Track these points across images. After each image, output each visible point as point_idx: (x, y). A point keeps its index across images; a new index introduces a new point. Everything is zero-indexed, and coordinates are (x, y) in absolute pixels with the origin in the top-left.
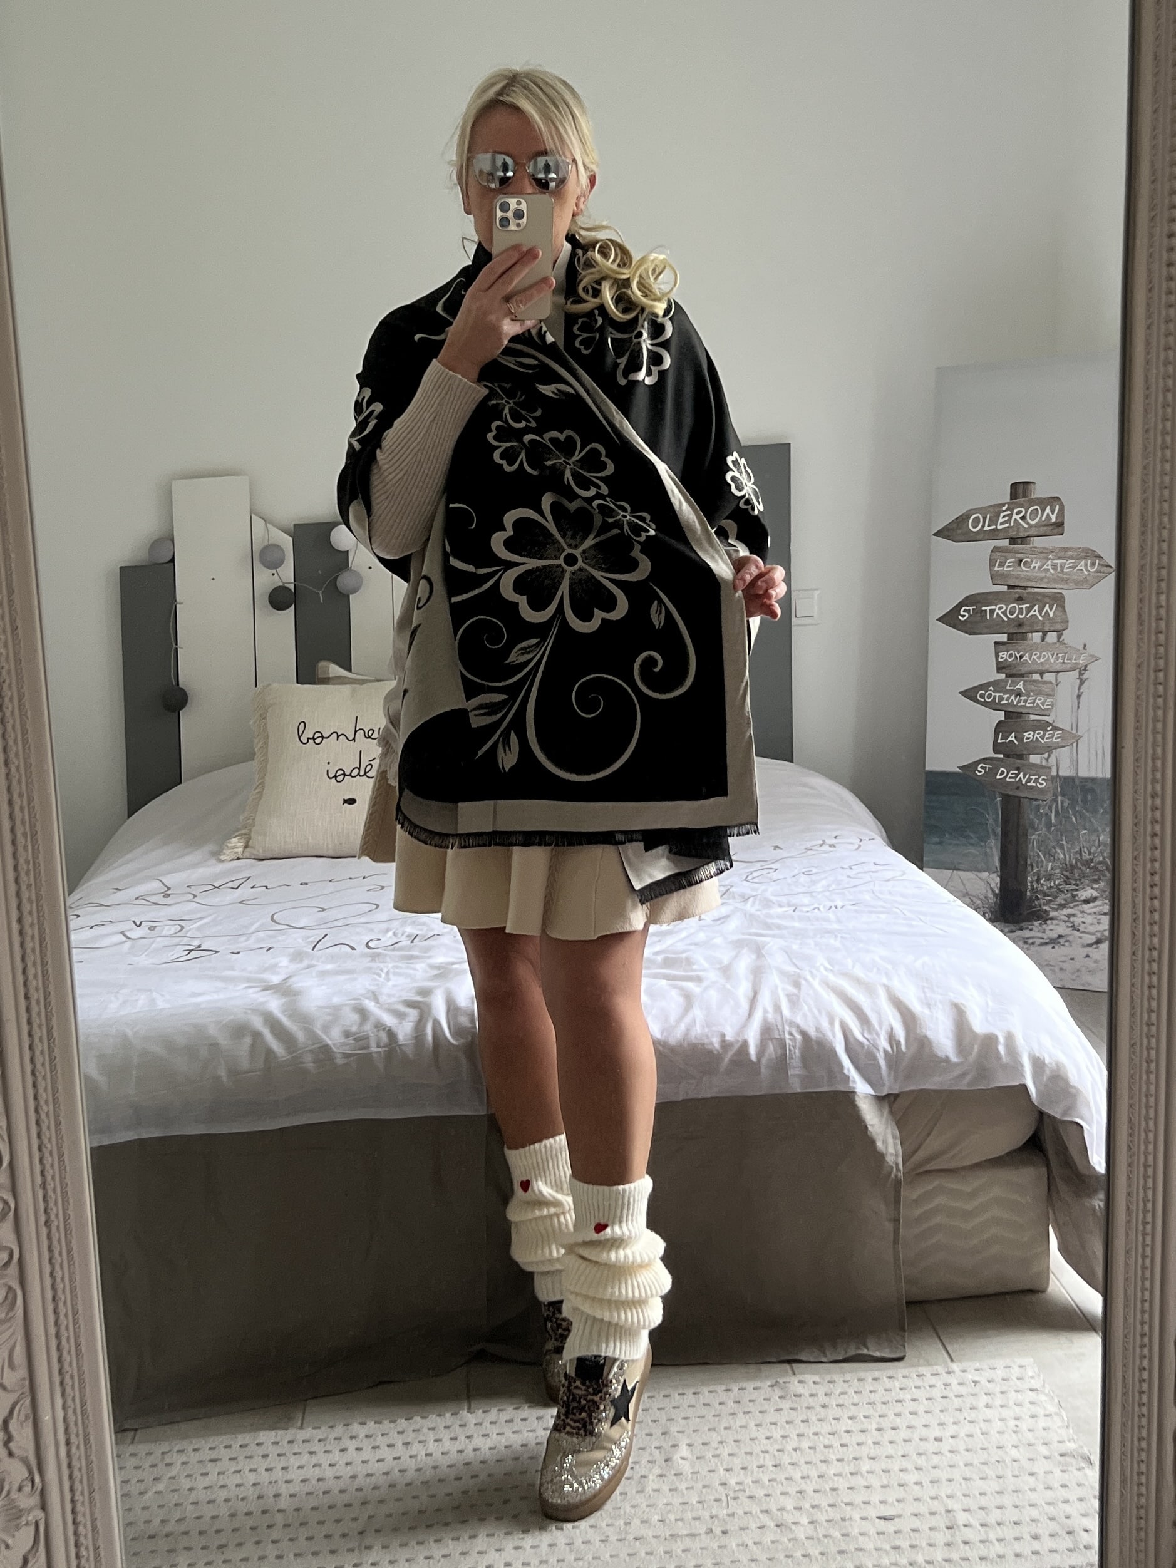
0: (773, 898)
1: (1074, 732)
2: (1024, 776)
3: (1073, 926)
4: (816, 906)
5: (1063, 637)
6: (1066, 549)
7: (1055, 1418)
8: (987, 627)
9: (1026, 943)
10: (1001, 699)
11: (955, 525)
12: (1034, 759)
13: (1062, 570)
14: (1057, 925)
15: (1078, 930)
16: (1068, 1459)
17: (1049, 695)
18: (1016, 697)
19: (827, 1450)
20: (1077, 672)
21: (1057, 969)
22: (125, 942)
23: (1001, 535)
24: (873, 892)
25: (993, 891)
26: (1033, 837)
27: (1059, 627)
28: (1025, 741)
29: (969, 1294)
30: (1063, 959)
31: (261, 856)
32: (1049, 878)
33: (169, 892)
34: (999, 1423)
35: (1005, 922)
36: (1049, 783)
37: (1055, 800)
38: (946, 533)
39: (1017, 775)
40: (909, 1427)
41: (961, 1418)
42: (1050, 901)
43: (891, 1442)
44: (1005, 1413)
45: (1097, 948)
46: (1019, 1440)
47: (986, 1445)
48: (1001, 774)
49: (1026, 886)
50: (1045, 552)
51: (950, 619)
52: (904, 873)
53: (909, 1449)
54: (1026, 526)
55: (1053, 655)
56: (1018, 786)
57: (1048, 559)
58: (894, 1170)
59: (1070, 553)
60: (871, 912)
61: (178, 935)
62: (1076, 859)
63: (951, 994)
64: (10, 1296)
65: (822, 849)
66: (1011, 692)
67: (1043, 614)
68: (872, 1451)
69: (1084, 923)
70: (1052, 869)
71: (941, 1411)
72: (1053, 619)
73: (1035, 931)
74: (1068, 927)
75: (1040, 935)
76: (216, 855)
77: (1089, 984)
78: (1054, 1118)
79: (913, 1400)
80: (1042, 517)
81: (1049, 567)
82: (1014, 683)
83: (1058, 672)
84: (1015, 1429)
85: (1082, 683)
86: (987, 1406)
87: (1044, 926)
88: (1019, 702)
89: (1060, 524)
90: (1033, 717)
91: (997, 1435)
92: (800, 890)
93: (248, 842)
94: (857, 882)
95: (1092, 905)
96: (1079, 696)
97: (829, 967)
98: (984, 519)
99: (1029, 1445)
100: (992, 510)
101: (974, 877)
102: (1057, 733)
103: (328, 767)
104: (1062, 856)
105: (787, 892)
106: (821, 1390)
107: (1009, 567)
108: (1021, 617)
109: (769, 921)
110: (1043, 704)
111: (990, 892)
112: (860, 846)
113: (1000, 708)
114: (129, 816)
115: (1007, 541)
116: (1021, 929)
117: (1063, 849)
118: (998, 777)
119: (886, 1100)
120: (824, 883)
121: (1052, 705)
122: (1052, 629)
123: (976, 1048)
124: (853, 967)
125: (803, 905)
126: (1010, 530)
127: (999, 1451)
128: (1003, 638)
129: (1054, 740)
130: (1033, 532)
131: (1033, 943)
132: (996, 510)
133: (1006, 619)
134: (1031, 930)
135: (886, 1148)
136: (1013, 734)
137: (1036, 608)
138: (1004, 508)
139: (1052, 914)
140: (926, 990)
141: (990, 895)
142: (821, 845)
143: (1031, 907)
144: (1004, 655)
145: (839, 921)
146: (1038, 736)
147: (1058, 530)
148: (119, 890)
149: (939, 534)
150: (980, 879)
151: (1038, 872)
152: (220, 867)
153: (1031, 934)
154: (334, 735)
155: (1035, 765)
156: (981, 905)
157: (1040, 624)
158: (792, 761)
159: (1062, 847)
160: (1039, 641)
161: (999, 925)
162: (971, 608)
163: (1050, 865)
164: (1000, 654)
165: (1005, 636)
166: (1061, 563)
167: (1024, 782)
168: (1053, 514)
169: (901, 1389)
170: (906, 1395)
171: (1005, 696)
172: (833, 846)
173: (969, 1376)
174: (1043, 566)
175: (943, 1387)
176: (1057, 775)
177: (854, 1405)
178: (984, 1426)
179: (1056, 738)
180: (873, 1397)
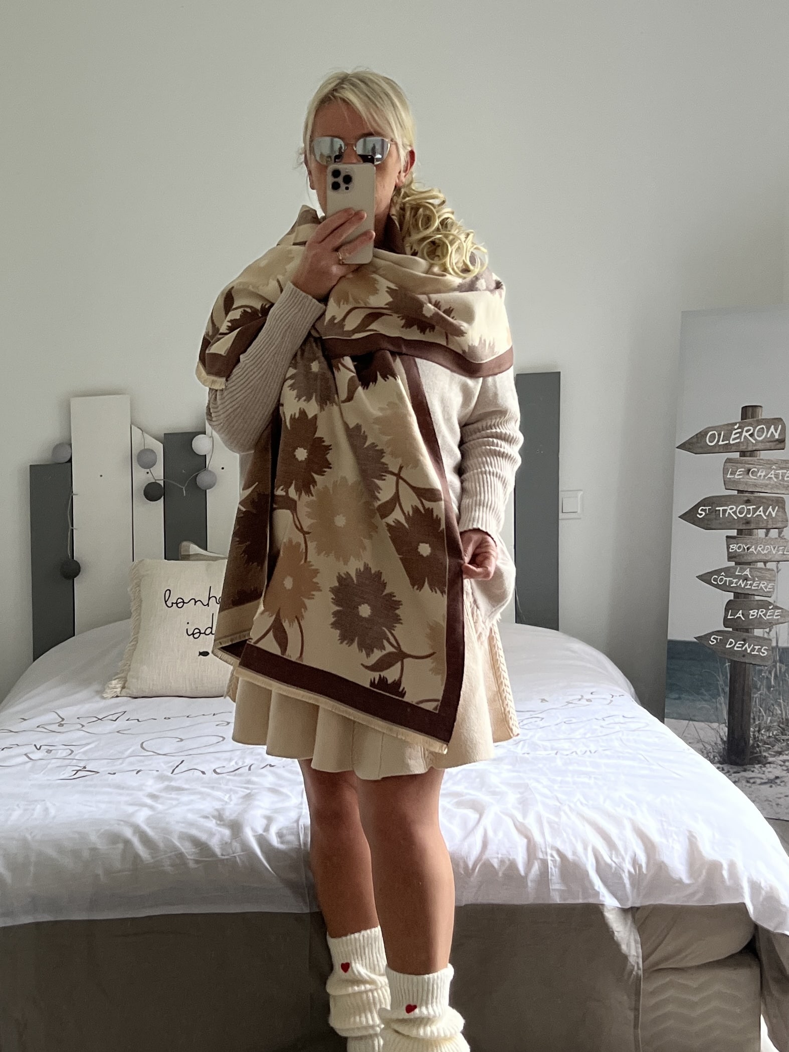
2: (749, 646)
4: (574, 751)
5: (783, 534)
6: (786, 462)
8: (720, 524)
9: (746, 782)
10: (731, 582)
11: (695, 440)
12: (758, 632)
13: (783, 479)
14: (775, 768)
17: (770, 580)
18: (743, 581)
22: (28, 762)
23: (734, 448)
24: (622, 741)
25: (722, 739)
26: (756, 695)
27: (779, 525)
28: (751, 617)
30: (779, 795)
31: (135, 695)
33: (63, 722)
35: (732, 764)
36: (771, 652)
37: (775, 666)
38: (687, 446)
39: (743, 645)
42: (770, 748)
48: (730, 644)
49: (749, 736)
50: (769, 464)
51: (690, 516)
54: (754, 442)
55: (774, 548)
56: (744, 654)
57: (772, 469)
58: (636, 968)
61: (68, 757)
65: (581, 702)
66: (739, 577)
67: (767, 514)
70: (771, 722)
72: (775, 518)
73: (757, 772)
74: (783, 770)
75: (761, 776)
76: (100, 693)
78: (768, 931)
80: (767, 435)
81: (773, 476)
82: (743, 570)
83: (778, 562)
87: (764, 769)
88: (746, 585)
89: (782, 441)
90: (757, 598)
92: (561, 737)
93: (125, 683)
94: (608, 731)
97: (584, 802)
98: (719, 435)
100: (726, 428)
101: (707, 726)
102: (777, 612)
103: (187, 627)
104: (780, 712)
105: (550, 738)
107: (739, 475)
108: (748, 516)
110: (766, 587)
111: (719, 739)
112: (612, 701)
113: (730, 589)
114: (34, 660)
115: (739, 453)
116: (745, 770)
117: (781, 707)
118: (727, 646)
119: (630, 912)
120: (582, 731)
121: (774, 589)
122: (774, 526)
123: (704, 872)
124: (605, 803)
125: (562, 749)
126: (741, 445)
128: (734, 533)
129: (775, 618)
130: (760, 446)
131: (754, 783)
132: (730, 428)
133: (736, 518)
134: (753, 771)
135: (630, 950)
136: (741, 612)
137: (762, 509)
138: (736, 427)
139: (770, 759)
140: (664, 823)
141: (719, 741)
142: (580, 700)
143: (752, 753)
144: (734, 547)
146: (761, 614)
147: (781, 446)
148: (25, 720)
149: (682, 447)
150: (713, 729)
151: (759, 726)
152: (103, 703)
153: (752, 775)
154: (193, 601)
155: (759, 637)
156: (711, 751)
157: (765, 522)
158: (557, 630)
159: (779, 705)
160: (764, 536)
161: (726, 767)
162: (707, 508)
163: (769, 718)
164: (731, 546)
165: (736, 531)
166: (782, 473)
167: (749, 651)
168: (776, 432)
171: (735, 580)
172: (589, 700)
174: (768, 474)
176: (777, 646)
179: (776, 616)
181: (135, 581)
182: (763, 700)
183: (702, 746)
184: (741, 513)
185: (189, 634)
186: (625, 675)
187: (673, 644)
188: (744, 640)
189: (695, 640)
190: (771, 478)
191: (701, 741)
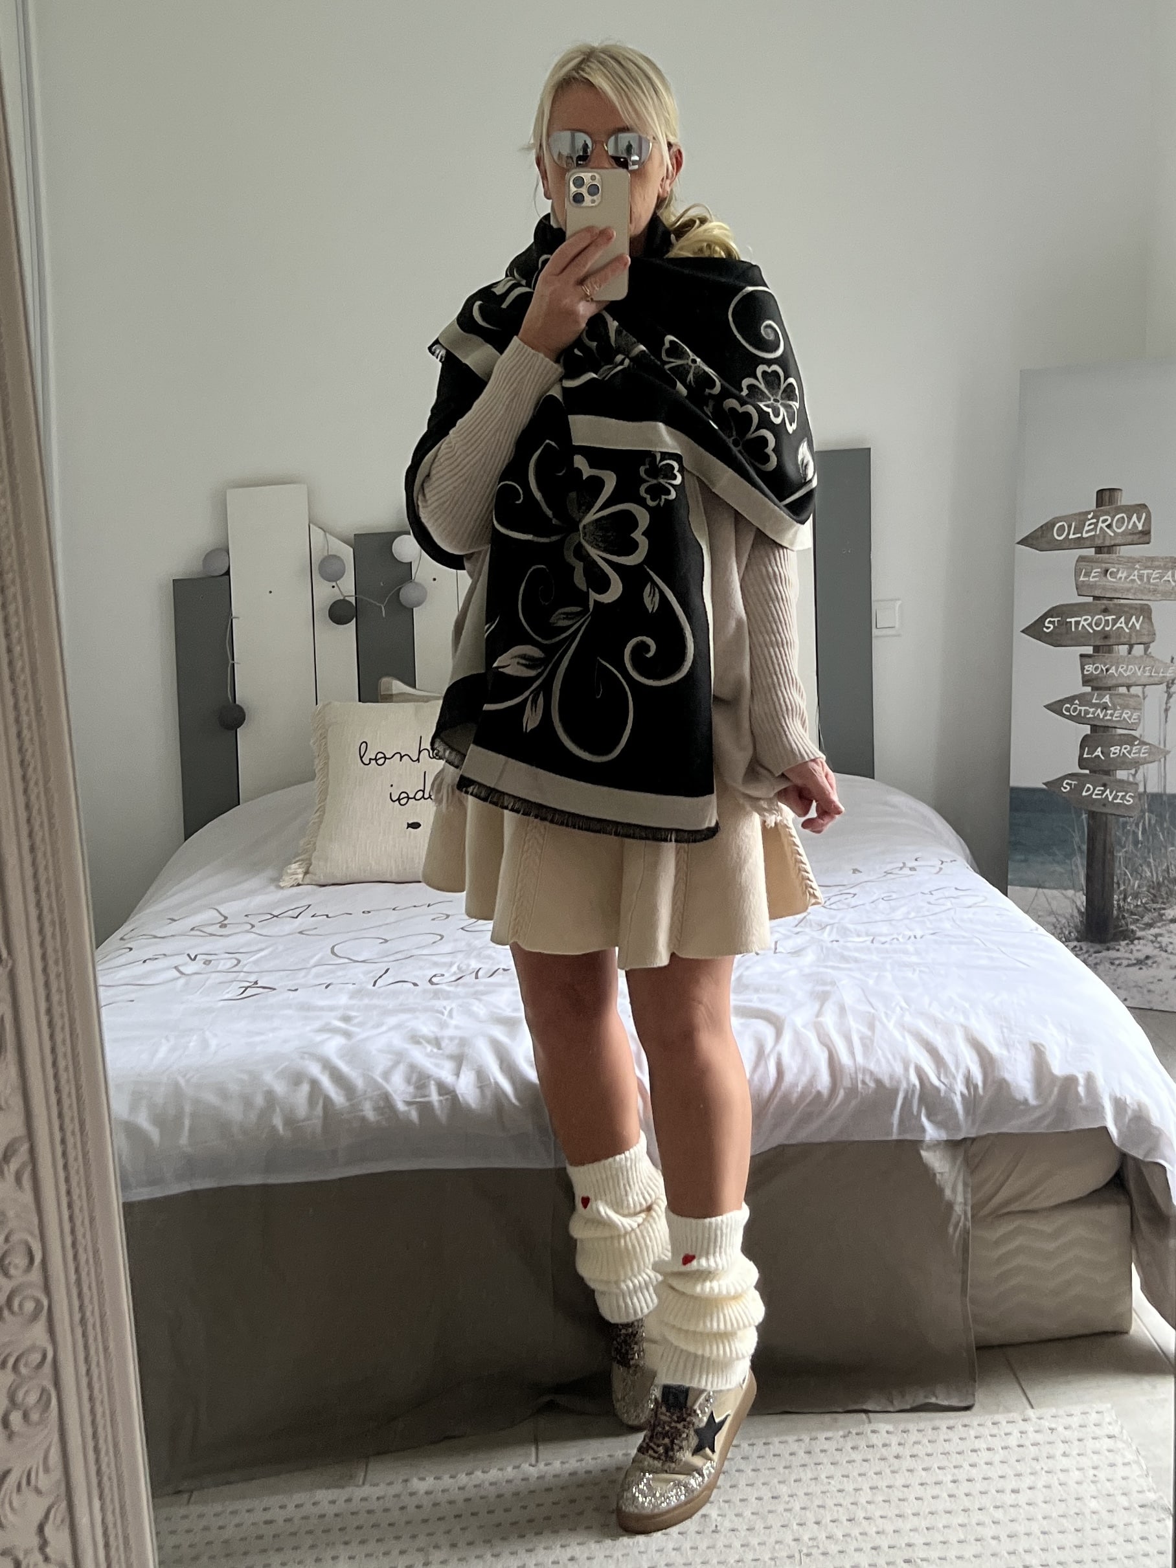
0: (851, 927)
1: (1162, 747)
2: (1111, 792)
3: (1161, 947)
4: (895, 936)
5: (1150, 650)
6: (1152, 559)
7: (1134, 1466)
8: (1073, 640)
9: (1112, 964)
10: (1087, 712)
11: (1040, 534)
12: (1121, 774)
13: (1149, 580)
14: (1145, 945)
15: (1166, 951)
16: (1148, 1511)
17: (1136, 709)
18: (1102, 712)
19: (902, 1504)
20: (1165, 684)
21: (1145, 991)
22: (178, 978)
23: (1088, 543)
24: (954, 921)
25: (1079, 910)
26: (1120, 854)
27: (1145, 639)
28: (1112, 756)
29: (1049, 1336)
30: (1151, 980)
31: (323, 882)
32: (1136, 896)
33: (226, 922)
34: (1077, 1473)
35: (1092, 942)
36: (1137, 800)
37: (1143, 817)
38: (1030, 542)
39: (1104, 792)
40: (985, 1478)
41: (1038, 1468)
42: (1138, 920)
43: (967, 1495)
44: (1085, 1462)
46: (1098, 1490)
47: (1064, 1496)
49: (1113, 905)
50: (1131, 563)
51: (1035, 630)
52: (986, 899)
53: (985, 1501)
54: (1112, 534)
55: (1140, 668)
56: (1105, 803)
57: (1134, 569)
59: (1157, 563)
60: (951, 943)
61: (234, 969)
62: (1164, 878)
63: (1030, 1034)
65: (903, 872)
66: (1096, 705)
67: (1130, 626)
68: (948, 1504)
69: (1171, 943)
70: (1139, 887)
72: (1139, 631)
73: (1122, 950)
74: (1156, 948)
75: (1127, 955)
76: (276, 881)
78: (1137, 1159)
79: (989, 1449)
80: (1128, 526)
81: (1136, 578)
82: (1100, 697)
83: (1145, 685)
84: (1094, 1479)
85: (1170, 696)
86: (1065, 1455)
87: (1131, 946)
88: (1106, 715)
89: (1146, 533)
90: (1120, 731)
91: (1076, 1486)
92: (878, 918)
93: (308, 868)
94: (937, 909)
96: (1166, 710)
97: (905, 1006)
98: (1070, 527)
99: (1109, 1495)
100: (1077, 517)
101: (1059, 894)
102: (1145, 748)
103: (391, 790)
104: (1149, 874)
105: (865, 920)
106: (894, 1440)
107: (1094, 577)
108: (1107, 629)
109: (846, 953)
110: (1130, 718)
111: (1073, 911)
112: (941, 869)
113: (1086, 721)
114: (186, 840)
115: (1093, 549)
116: (1110, 948)
117: (1152, 866)
118: (1084, 794)
120: (904, 910)
121: (1140, 720)
122: (1139, 641)
123: (1056, 1090)
124: (930, 1005)
125: (880, 935)
126: (1097, 539)
127: (1078, 1503)
128: (1089, 650)
129: (1142, 755)
130: (1120, 540)
131: (1120, 965)
132: (1082, 518)
133: (1091, 631)
134: (1118, 950)
135: (955, 1197)
136: (1099, 749)
137: (1122, 619)
138: (1090, 516)
139: (1139, 934)
140: (1005, 1030)
141: (1076, 913)
142: (901, 868)
143: (1117, 927)
144: (1089, 668)
145: (917, 953)
146: (1125, 751)
147: (1146, 538)
148: (174, 920)
149: (1023, 542)
150: (1066, 897)
151: (1125, 890)
152: (280, 895)
153: (1118, 954)
154: (398, 756)
155: (1122, 781)
156: (1066, 925)
157: (1127, 636)
158: (873, 778)
159: (1149, 865)
160: (1126, 653)
161: (1085, 945)
162: (1056, 619)
163: (1137, 883)
164: (1086, 667)
165: (1091, 648)
166: (1148, 574)
167: (1110, 799)
168: (1139, 522)
169: (976, 1437)
170: (981, 1444)
171: (1092, 710)
172: (913, 869)
173: (1046, 1424)
174: (1129, 576)
175: (1019, 1435)
176: (1145, 791)
177: (928, 1455)
178: (1062, 1476)
179: (1142, 753)
180: (947, 1447)
181: (320, 732)
182: (1130, 859)
183: (1055, 920)
185: (394, 799)
186: (958, 832)
188: (1105, 785)
189: (1044, 787)
190: (1133, 581)
191: (1052, 913)
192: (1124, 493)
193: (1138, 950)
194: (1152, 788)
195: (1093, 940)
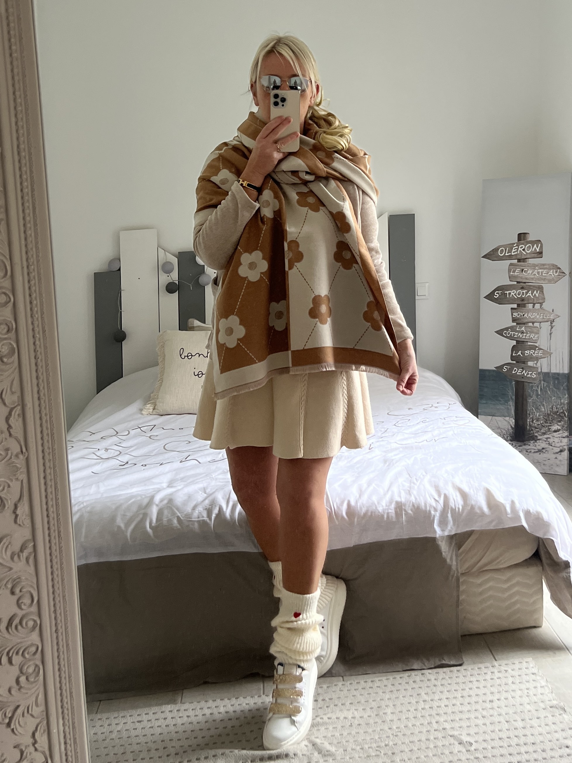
1: (549, 351)
2: (525, 372)
5: (543, 306)
6: (544, 265)
7: (546, 688)
8: (507, 301)
9: (527, 452)
10: (514, 335)
11: (492, 253)
12: (530, 364)
13: (542, 274)
14: (542, 442)
15: (552, 446)
16: (553, 710)
17: (536, 333)
18: (521, 334)
19: (438, 709)
20: (550, 322)
23: (514, 257)
25: (511, 427)
26: (530, 400)
27: (541, 301)
28: (526, 355)
29: (504, 629)
30: (545, 459)
31: (162, 413)
32: (538, 420)
34: (519, 691)
35: (517, 441)
36: (538, 375)
37: (540, 383)
38: (487, 257)
39: (522, 371)
40: (477, 695)
41: (501, 690)
42: (539, 431)
44: (523, 687)
45: (560, 454)
46: (530, 700)
47: (515, 703)
49: (527, 424)
50: (534, 266)
51: (490, 297)
53: (478, 707)
54: (525, 253)
55: (538, 315)
56: (523, 376)
57: (535, 269)
59: (545, 267)
62: (551, 411)
63: (485, 485)
64: (37, 670)
65: (432, 409)
66: (518, 332)
67: (533, 295)
68: (460, 708)
69: (554, 442)
70: (539, 416)
71: (491, 686)
72: (538, 297)
73: (532, 446)
75: (534, 447)
77: (557, 471)
79: (477, 681)
80: (532, 250)
81: (536, 273)
82: (520, 328)
83: (541, 322)
84: (527, 694)
85: (552, 328)
86: (513, 683)
87: (536, 443)
88: (522, 336)
89: (541, 253)
90: (529, 343)
91: (519, 698)
93: (155, 407)
95: (558, 433)
96: (551, 334)
98: (506, 250)
99: (535, 703)
100: (509, 246)
101: (502, 419)
103: (194, 370)
104: (543, 410)
107: (517, 273)
108: (523, 296)
110: (534, 337)
112: (449, 407)
113: (514, 339)
114: (98, 393)
115: (516, 260)
118: (513, 372)
120: (432, 427)
121: (538, 338)
122: (538, 302)
126: (518, 255)
127: (521, 707)
128: (515, 306)
129: (539, 355)
130: (528, 256)
131: (531, 452)
132: (511, 246)
133: (516, 297)
134: (529, 445)
136: (520, 352)
137: (530, 292)
138: (515, 245)
139: (539, 437)
141: (510, 428)
142: (431, 407)
143: (529, 434)
144: (515, 314)
146: (532, 353)
147: (540, 255)
149: (485, 257)
150: (506, 421)
151: (532, 418)
153: (529, 447)
154: (198, 354)
155: (531, 366)
156: (505, 433)
157: (532, 300)
159: (543, 405)
160: (532, 308)
161: (514, 443)
162: (500, 292)
163: (538, 414)
164: (514, 314)
165: (516, 305)
166: (541, 271)
167: (525, 375)
168: (537, 248)
169: (471, 675)
170: (473, 679)
171: (516, 334)
172: (436, 407)
173: (503, 668)
174: (533, 272)
175: (491, 674)
176: (541, 371)
177: (449, 684)
178: (513, 694)
179: (540, 354)
180: (458, 680)
181: (161, 344)
182: (534, 402)
183: (500, 431)
184: (519, 295)
185: (196, 375)
187: (483, 371)
188: (523, 368)
189: (495, 369)
190: (535, 274)
191: (499, 428)
192: (530, 235)
193: (539, 445)
194: (545, 370)
195: (518, 441)
